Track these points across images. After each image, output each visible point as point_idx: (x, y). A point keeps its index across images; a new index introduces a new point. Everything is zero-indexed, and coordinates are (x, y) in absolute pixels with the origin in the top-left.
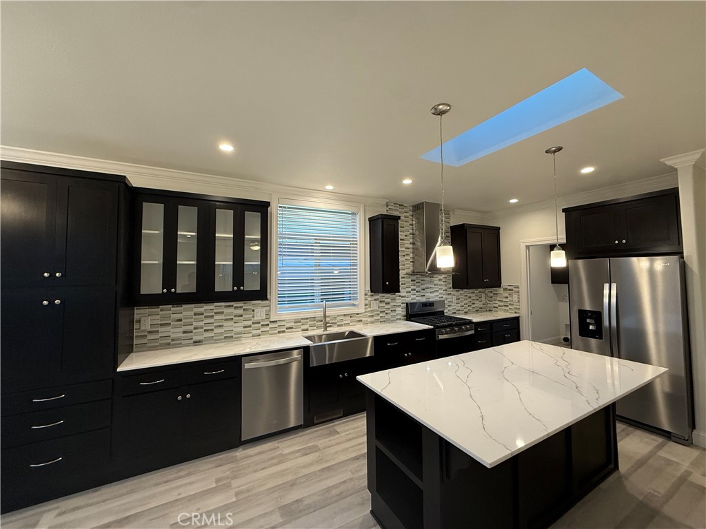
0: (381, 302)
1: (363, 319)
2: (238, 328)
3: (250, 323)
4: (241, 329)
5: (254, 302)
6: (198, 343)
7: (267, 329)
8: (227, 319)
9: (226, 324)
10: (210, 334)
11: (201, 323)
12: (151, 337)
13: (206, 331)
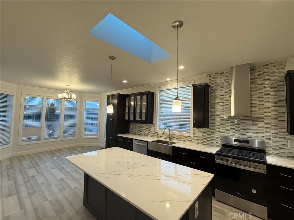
0: (204, 133)
1: (192, 140)
2: (147, 132)
3: (150, 131)
4: (148, 133)
5: (151, 125)
6: (139, 135)
7: (154, 135)
8: (145, 129)
9: (145, 130)
10: (141, 133)
11: (140, 129)
12: (132, 131)
13: (141, 131)
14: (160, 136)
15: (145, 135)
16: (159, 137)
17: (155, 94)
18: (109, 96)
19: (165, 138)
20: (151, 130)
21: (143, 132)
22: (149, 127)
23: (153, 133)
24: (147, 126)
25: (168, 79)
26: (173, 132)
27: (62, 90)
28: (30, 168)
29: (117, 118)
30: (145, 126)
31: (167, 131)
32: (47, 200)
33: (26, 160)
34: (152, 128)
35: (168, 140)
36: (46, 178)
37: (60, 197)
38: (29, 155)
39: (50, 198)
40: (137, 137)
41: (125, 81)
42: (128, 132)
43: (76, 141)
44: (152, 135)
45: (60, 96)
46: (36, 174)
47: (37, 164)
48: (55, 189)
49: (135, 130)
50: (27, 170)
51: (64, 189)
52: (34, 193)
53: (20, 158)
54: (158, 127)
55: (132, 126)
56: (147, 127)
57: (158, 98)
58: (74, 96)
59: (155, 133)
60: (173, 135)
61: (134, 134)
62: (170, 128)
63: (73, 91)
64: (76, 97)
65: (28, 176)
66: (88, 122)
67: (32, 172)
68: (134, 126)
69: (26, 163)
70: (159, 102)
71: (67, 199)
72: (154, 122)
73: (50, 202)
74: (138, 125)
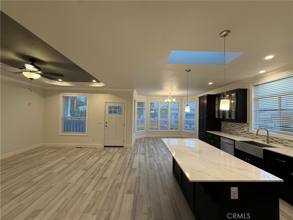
3: (243, 131)
4: (240, 133)
5: (244, 124)
6: (231, 133)
7: (248, 135)
8: (237, 128)
9: (237, 130)
10: (233, 132)
11: (231, 128)
12: (223, 129)
13: (232, 130)
14: (256, 138)
15: (237, 135)
16: (254, 138)
17: (248, 91)
18: (200, 98)
19: (262, 141)
20: (245, 130)
21: (235, 131)
22: (241, 126)
23: (247, 133)
24: (239, 125)
25: (262, 72)
26: (271, 134)
27: (166, 97)
28: (152, 144)
29: (207, 117)
30: (237, 125)
31: (264, 133)
32: (156, 162)
33: (151, 140)
34: (245, 127)
35: (265, 143)
36: (158, 152)
37: (162, 163)
38: (153, 138)
39: (157, 162)
40: (229, 136)
41: (210, 83)
42: (219, 129)
43: (178, 134)
44: (245, 135)
45: (166, 101)
46: (154, 148)
47: (155, 143)
48: (160, 159)
49: (227, 129)
50: (150, 145)
51: (165, 160)
52: (151, 157)
53: (149, 138)
54: (253, 128)
55: (223, 124)
56: (240, 127)
57: (252, 95)
58: (174, 100)
59: (248, 133)
60: (274, 138)
61: (226, 132)
62: (267, 129)
63: (173, 97)
64: (176, 100)
65: (150, 148)
66: (187, 120)
67: (152, 146)
68: (225, 125)
69: (151, 141)
70: (254, 99)
71: (165, 165)
72: (248, 121)
73: (157, 163)
74: (229, 124)
